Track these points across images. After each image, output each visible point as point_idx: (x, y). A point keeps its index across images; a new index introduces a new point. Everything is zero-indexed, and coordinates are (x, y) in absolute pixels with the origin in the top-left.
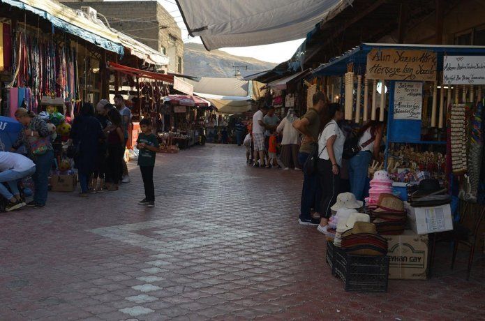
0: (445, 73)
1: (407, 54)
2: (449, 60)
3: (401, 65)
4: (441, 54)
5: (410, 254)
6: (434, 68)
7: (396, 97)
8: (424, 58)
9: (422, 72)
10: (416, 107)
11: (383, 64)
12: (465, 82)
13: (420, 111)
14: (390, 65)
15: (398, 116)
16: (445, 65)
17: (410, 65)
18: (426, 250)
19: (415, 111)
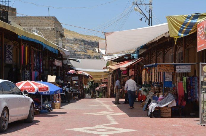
0: (176, 70)
1: (166, 65)
2: (177, 67)
3: (165, 68)
4: (175, 65)
5: (167, 112)
6: (174, 69)
7: (166, 76)
8: (171, 66)
9: (171, 70)
10: (171, 78)
11: (161, 68)
12: (181, 72)
13: (172, 79)
14: (163, 68)
15: (166, 80)
16: (176, 68)
17: (168, 68)
18: (171, 111)
19: (171, 79)
